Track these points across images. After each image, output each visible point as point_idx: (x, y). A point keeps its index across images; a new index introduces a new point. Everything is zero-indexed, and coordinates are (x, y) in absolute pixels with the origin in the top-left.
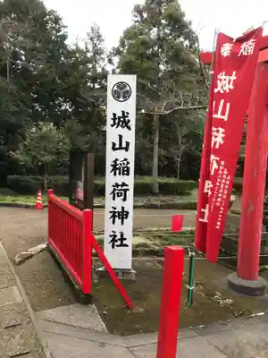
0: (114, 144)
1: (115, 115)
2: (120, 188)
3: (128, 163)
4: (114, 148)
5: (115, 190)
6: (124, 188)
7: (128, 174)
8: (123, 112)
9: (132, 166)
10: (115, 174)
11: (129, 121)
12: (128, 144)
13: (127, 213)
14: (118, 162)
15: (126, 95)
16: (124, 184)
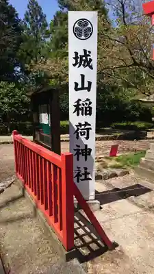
0: (76, 84)
1: (76, 53)
2: (83, 127)
3: (90, 103)
4: (76, 89)
5: (78, 129)
6: (87, 127)
7: (90, 114)
8: (85, 51)
9: (94, 106)
10: (78, 115)
11: (91, 60)
12: (90, 83)
13: (90, 150)
14: (81, 103)
15: (88, 33)
16: (86, 124)
